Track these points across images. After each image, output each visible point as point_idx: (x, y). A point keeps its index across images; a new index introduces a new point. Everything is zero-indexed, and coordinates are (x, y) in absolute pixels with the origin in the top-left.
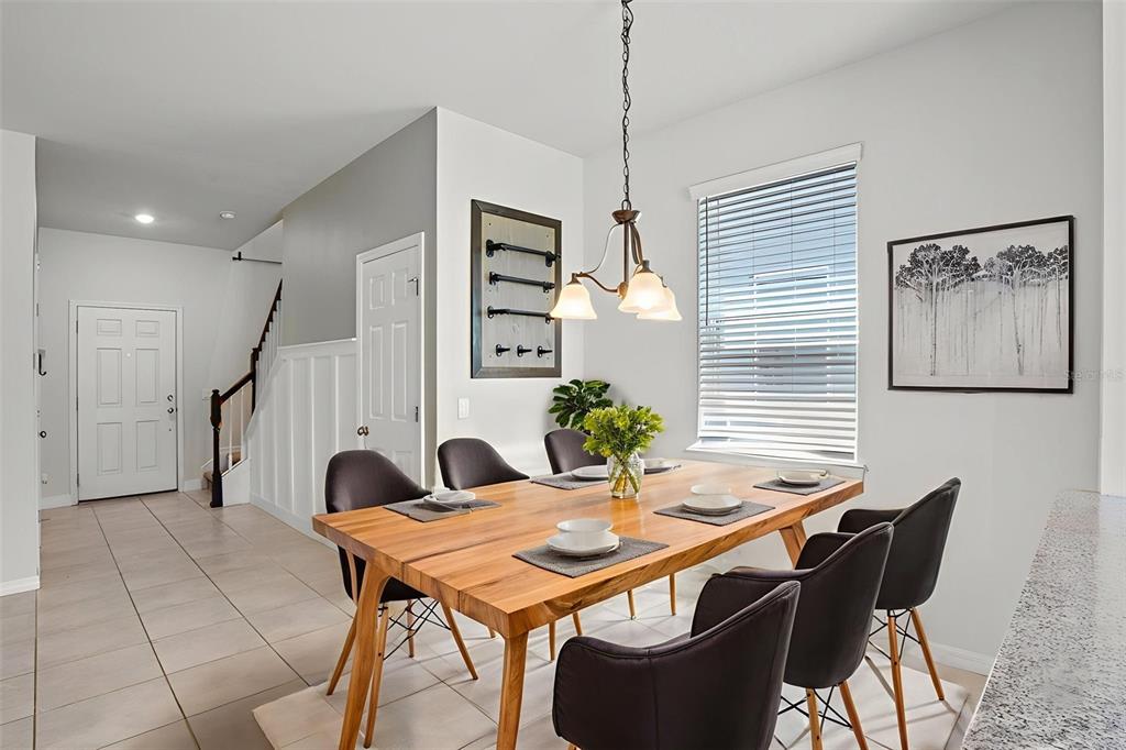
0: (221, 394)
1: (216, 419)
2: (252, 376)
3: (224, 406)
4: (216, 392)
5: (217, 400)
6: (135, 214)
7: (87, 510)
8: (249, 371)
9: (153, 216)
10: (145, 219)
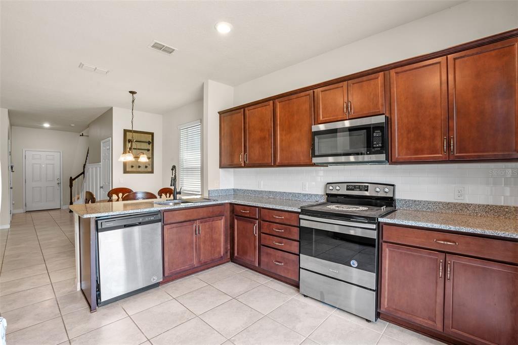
0: (73, 178)
1: (71, 186)
2: (83, 173)
3: (74, 182)
4: (71, 178)
5: (72, 180)
6: (43, 124)
7: (29, 214)
8: (83, 171)
9: (50, 124)
10: (47, 125)
